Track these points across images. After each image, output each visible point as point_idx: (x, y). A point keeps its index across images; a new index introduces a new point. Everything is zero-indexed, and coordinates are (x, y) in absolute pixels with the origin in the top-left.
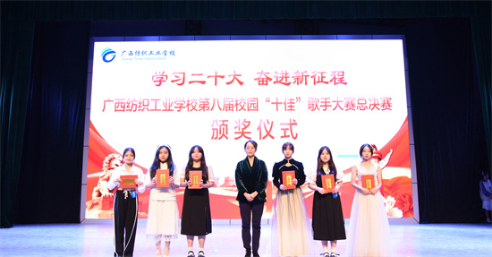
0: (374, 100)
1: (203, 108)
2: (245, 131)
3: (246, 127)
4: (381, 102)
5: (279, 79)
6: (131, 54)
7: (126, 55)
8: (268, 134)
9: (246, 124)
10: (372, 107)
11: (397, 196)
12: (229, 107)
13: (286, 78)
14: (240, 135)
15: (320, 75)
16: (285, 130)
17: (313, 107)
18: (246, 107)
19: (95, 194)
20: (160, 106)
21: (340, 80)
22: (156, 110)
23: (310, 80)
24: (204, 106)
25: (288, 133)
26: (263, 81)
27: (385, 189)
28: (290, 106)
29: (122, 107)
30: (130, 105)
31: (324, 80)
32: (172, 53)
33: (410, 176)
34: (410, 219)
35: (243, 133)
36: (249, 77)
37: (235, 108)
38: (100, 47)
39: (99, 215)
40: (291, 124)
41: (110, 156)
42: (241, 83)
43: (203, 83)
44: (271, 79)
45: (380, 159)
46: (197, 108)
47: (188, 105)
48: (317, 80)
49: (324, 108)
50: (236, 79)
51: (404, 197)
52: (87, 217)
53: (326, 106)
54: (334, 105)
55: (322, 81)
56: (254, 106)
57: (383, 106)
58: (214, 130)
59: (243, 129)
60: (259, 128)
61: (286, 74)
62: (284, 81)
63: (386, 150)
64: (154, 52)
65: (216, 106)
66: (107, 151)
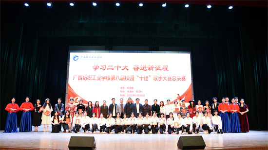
0: (179, 77)
4: (181, 78)
5: (142, 68)
6: (85, 57)
7: (83, 58)
10: (178, 79)
12: (123, 79)
13: (145, 68)
15: (158, 67)
17: (155, 79)
18: (129, 79)
20: (96, 78)
21: (166, 69)
22: (94, 80)
23: (154, 69)
24: (113, 78)
26: (136, 69)
28: (147, 79)
29: (81, 78)
30: (84, 78)
31: (160, 69)
32: (101, 57)
36: (131, 68)
37: (125, 79)
38: (72, 55)
41: (76, 97)
42: (128, 70)
43: (113, 69)
44: (139, 68)
45: (181, 100)
46: (110, 79)
47: (107, 78)
48: (157, 69)
49: (160, 80)
50: (126, 68)
54: (163, 79)
61: (145, 66)
63: (183, 96)
64: (94, 57)
65: (118, 78)
66: (75, 95)
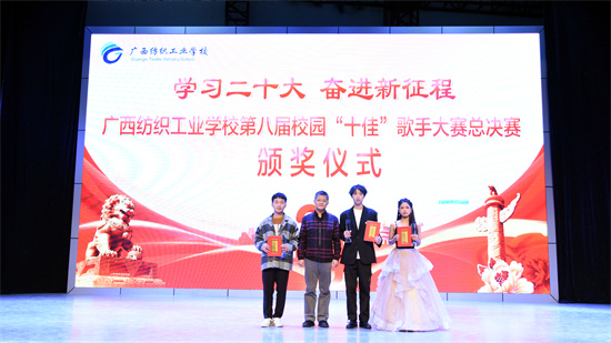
0: (495, 121)
1: (247, 130)
2: (306, 164)
3: (307, 159)
4: (504, 124)
5: (356, 90)
6: (144, 52)
7: (137, 53)
8: (339, 169)
9: (308, 154)
10: (491, 131)
11: (526, 262)
12: (283, 130)
13: (367, 88)
14: (299, 170)
15: (415, 85)
16: (363, 163)
17: (404, 131)
18: (307, 130)
19: (89, 252)
20: (185, 127)
21: (445, 91)
22: (179, 133)
23: (401, 93)
24: (248, 128)
25: (368, 168)
26: (333, 93)
27: (508, 251)
28: (372, 129)
29: (132, 128)
30: (143, 125)
31: (422, 92)
32: (203, 51)
33: (545, 233)
34: (544, 295)
35: (303, 168)
36: (313, 89)
37: (292, 132)
38: (99, 42)
39: (95, 282)
40: (372, 156)
41: (113, 198)
42: (302, 96)
43: (247, 94)
44: (344, 91)
45: (501, 207)
46: (238, 130)
47: (225, 126)
48: (411, 92)
49: (421, 132)
50: (295, 89)
51: (536, 262)
52: (77, 285)
53: (423, 130)
54: (435, 128)
55: (418, 94)
56: (319, 129)
57: (508, 130)
58: (261, 162)
59: (303, 162)
60: (326, 161)
61: (367, 83)
62: (363, 93)
63: (510, 194)
64: (177, 50)
65: (265, 128)
66: (109, 190)
